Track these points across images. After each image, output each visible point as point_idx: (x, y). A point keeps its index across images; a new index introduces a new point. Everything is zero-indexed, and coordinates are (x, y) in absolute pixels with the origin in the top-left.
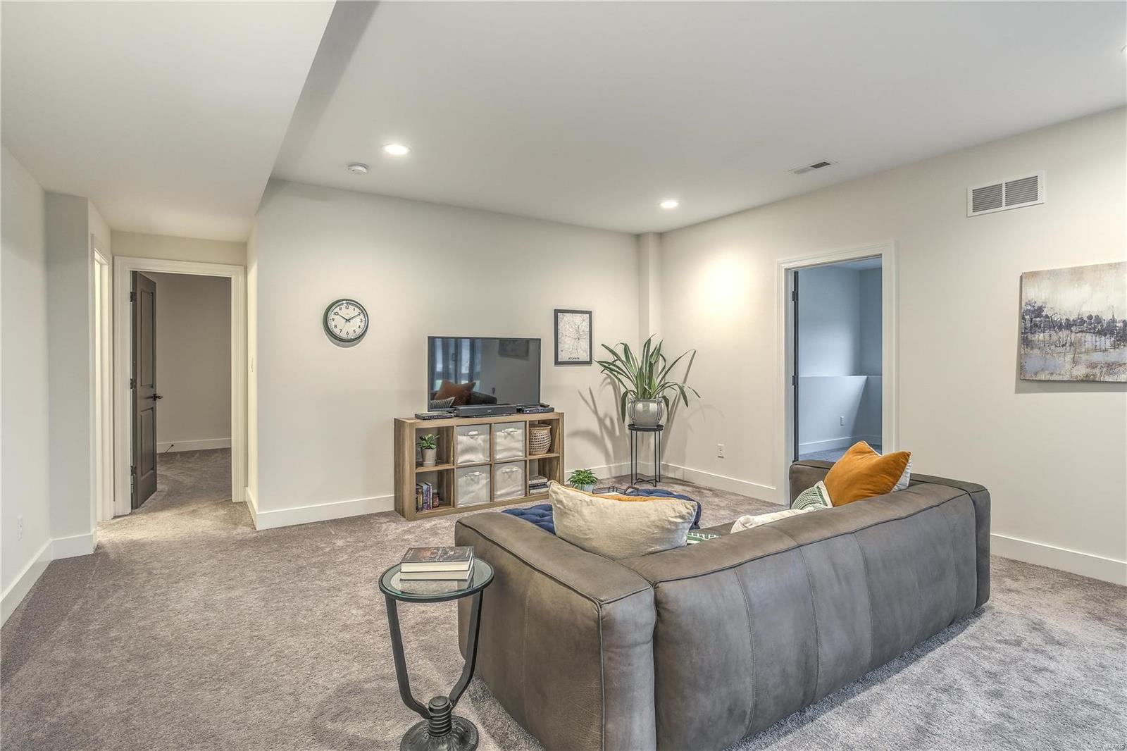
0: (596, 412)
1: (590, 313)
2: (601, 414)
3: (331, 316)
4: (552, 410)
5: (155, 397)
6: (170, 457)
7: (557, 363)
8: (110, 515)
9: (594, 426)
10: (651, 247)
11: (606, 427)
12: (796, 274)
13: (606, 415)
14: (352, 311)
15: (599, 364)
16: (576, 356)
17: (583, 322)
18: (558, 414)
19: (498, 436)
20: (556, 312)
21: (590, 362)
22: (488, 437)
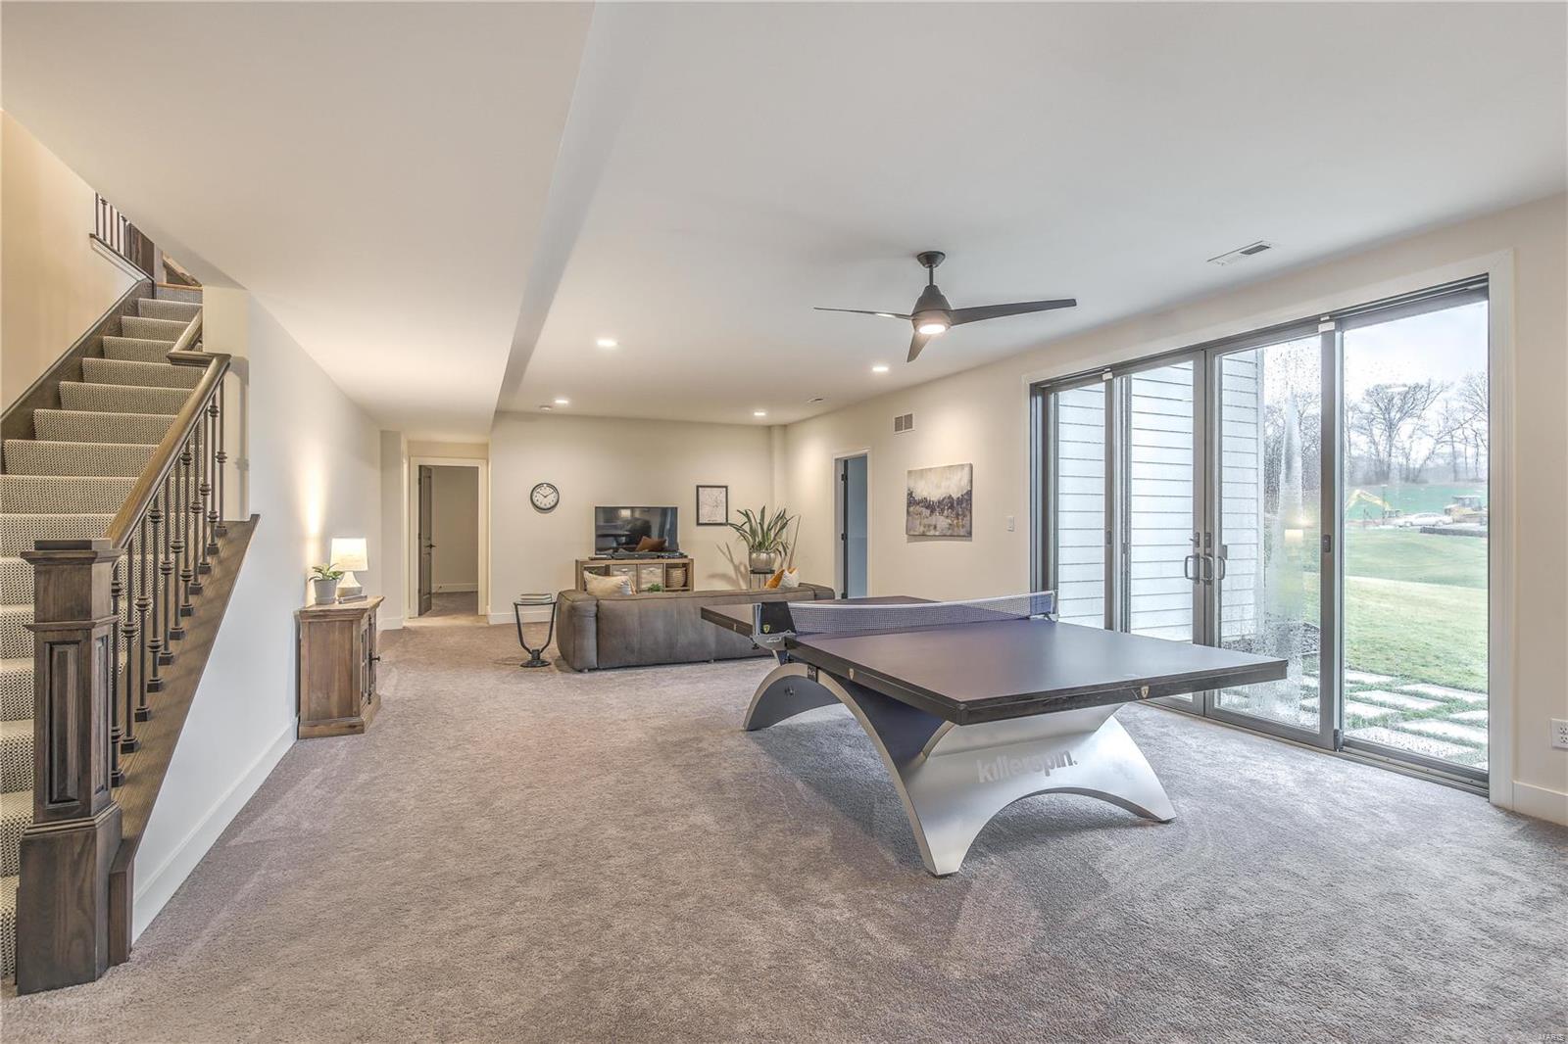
0: (732, 561)
1: (726, 487)
2: (736, 562)
3: (535, 494)
4: (686, 557)
5: (431, 546)
6: (440, 595)
7: (698, 524)
8: (408, 616)
9: (731, 572)
10: (777, 434)
11: (741, 572)
12: (846, 462)
13: (741, 563)
14: (549, 491)
15: (731, 525)
16: (714, 519)
17: (720, 494)
18: (692, 560)
19: (644, 573)
20: (698, 487)
21: (727, 524)
22: (635, 573)
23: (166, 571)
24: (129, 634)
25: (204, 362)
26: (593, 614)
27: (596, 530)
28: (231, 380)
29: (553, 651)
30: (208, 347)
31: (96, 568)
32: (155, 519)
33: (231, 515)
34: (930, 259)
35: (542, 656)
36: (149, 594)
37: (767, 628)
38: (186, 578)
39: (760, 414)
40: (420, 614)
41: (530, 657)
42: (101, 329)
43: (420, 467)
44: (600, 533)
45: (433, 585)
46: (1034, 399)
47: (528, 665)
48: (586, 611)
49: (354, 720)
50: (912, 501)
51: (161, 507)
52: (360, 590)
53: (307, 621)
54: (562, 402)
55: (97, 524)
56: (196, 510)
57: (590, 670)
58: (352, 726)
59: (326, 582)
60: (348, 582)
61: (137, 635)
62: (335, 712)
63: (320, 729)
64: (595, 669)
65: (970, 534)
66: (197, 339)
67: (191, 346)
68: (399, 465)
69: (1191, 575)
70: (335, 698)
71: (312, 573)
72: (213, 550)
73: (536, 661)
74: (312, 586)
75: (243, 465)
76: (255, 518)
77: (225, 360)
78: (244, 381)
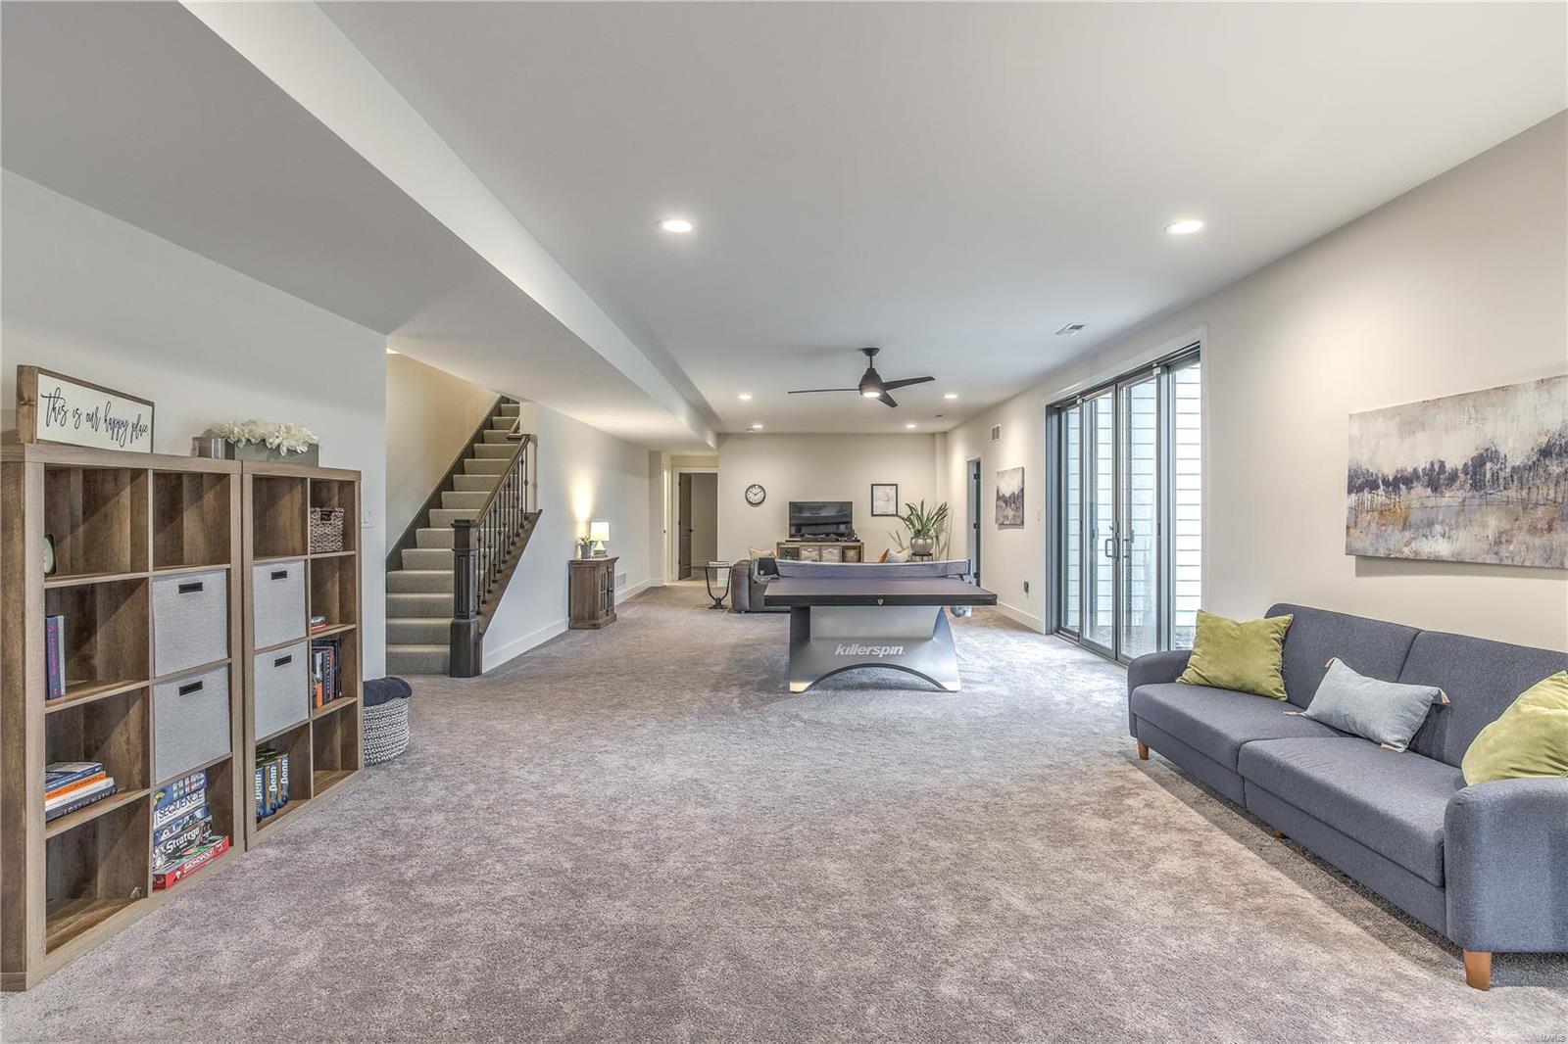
0: (900, 545)
1: (896, 485)
2: (904, 546)
3: (748, 493)
4: (859, 541)
5: (691, 531)
6: (695, 568)
7: (873, 515)
8: (667, 578)
10: (938, 441)
12: (971, 464)
14: (759, 490)
15: (899, 516)
16: (885, 511)
17: (891, 491)
18: (863, 544)
19: (825, 553)
20: (872, 485)
21: (896, 515)
22: (818, 553)
23: (500, 533)
24: (485, 557)
25: (520, 439)
26: (747, 574)
27: (790, 519)
28: (530, 445)
29: (728, 601)
30: (522, 431)
31: (471, 530)
32: (495, 511)
33: (530, 509)
34: (870, 352)
35: (723, 603)
36: (492, 541)
37: (762, 572)
38: (509, 537)
39: (911, 426)
40: (680, 579)
41: (714, 603)
42: (491, 414)
43: (680, 474)
44: (793, 522)
45: (692, 561)
46: (1049, 419)
47: (714, 607)
48: (742, 572)
49: (595, 622)
50: (999, 498)
51: (498, 506)
52: (605, 552)
53: (574, 565)
54: (758, 427)
55: (471, 513)
56: (513, 507)
57: (746, 612)
58: (595, 625)
59: (586, 546)
60: (600, 547)
61: (488, 557)
62: (587, 616)
63: (579, 625)
64: (749, 612)
65: (1023, 522)
66: (518, 428)
67: (516, 431)
68: (660, 473)
69: (1110, 553)
70: (586, 608)
71: (580, 542)
72: (522, 526)
73: (718, 605)
74: (579, 548)
75: (535, 486)
76: (541, 511)
77: (528, 436)
78: (536, 446)
